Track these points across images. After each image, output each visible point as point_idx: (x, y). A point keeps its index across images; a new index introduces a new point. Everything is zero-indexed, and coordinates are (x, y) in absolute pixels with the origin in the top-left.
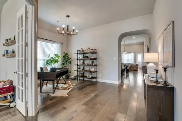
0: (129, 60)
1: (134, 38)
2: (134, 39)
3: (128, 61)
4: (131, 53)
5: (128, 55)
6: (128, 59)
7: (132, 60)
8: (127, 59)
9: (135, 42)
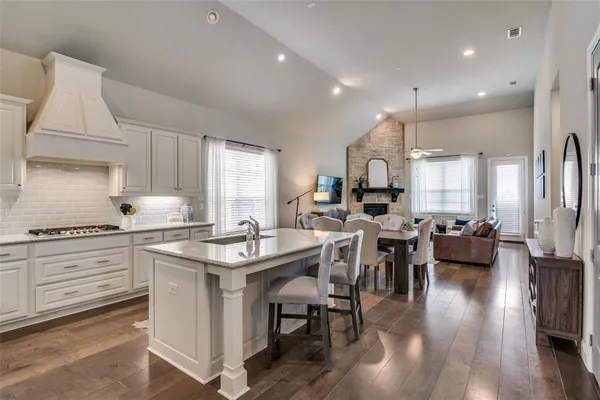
0: (449, 196)
1: (469, 53)
2: (468, 59)
3: (443, 202)
4: (457, 156)
5: (444, 168)
6: (443, 191)
7: (467, 196)
8: (439, 188)
9: (481, 94)
